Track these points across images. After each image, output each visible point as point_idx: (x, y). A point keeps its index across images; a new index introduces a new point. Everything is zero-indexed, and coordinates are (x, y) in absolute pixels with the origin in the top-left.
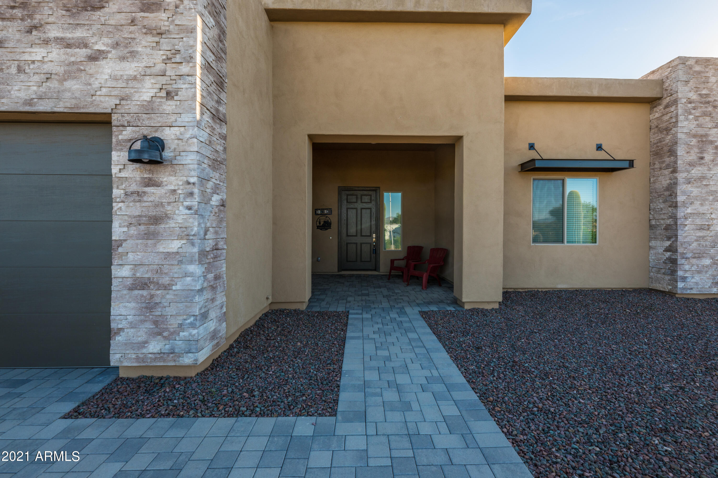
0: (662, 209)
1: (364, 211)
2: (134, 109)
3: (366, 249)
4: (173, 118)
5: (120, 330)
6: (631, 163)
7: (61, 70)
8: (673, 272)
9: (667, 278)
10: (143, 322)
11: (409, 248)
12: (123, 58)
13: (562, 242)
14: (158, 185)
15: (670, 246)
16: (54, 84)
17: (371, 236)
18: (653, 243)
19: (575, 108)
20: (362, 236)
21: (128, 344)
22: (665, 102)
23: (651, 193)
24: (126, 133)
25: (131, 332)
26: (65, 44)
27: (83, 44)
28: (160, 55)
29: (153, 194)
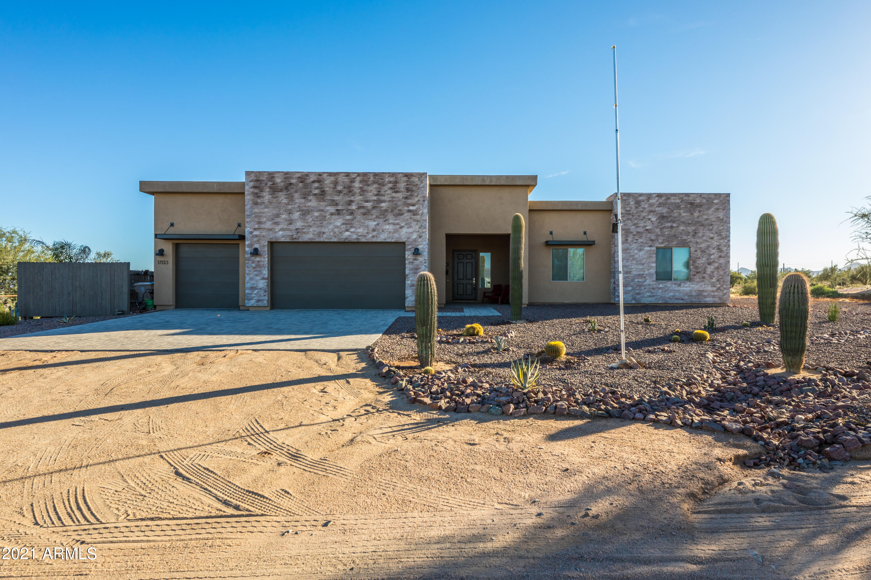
1: (468, 264)
2: (411, 241)
3: (469, 287)
4: (421, 243)
5: (408, 297)
6: (594, 242)
7: (392, 231)
8: (614, 294)
11: (494, 286)
12: (408, 228)
13: (567, 280)
14: (417, 260)
15: (614, 281)
16: (391, 234)
17: (472, 279)
18: (611, 280)
19: (573, 214)
20: (467, 279)
21: (410, 301)
22: (613, 212)
24: (410, 247)
25: (410, 298)
26: (394, 224)
27: (398, 224)
28: (418, 226)
29: (416, 262)
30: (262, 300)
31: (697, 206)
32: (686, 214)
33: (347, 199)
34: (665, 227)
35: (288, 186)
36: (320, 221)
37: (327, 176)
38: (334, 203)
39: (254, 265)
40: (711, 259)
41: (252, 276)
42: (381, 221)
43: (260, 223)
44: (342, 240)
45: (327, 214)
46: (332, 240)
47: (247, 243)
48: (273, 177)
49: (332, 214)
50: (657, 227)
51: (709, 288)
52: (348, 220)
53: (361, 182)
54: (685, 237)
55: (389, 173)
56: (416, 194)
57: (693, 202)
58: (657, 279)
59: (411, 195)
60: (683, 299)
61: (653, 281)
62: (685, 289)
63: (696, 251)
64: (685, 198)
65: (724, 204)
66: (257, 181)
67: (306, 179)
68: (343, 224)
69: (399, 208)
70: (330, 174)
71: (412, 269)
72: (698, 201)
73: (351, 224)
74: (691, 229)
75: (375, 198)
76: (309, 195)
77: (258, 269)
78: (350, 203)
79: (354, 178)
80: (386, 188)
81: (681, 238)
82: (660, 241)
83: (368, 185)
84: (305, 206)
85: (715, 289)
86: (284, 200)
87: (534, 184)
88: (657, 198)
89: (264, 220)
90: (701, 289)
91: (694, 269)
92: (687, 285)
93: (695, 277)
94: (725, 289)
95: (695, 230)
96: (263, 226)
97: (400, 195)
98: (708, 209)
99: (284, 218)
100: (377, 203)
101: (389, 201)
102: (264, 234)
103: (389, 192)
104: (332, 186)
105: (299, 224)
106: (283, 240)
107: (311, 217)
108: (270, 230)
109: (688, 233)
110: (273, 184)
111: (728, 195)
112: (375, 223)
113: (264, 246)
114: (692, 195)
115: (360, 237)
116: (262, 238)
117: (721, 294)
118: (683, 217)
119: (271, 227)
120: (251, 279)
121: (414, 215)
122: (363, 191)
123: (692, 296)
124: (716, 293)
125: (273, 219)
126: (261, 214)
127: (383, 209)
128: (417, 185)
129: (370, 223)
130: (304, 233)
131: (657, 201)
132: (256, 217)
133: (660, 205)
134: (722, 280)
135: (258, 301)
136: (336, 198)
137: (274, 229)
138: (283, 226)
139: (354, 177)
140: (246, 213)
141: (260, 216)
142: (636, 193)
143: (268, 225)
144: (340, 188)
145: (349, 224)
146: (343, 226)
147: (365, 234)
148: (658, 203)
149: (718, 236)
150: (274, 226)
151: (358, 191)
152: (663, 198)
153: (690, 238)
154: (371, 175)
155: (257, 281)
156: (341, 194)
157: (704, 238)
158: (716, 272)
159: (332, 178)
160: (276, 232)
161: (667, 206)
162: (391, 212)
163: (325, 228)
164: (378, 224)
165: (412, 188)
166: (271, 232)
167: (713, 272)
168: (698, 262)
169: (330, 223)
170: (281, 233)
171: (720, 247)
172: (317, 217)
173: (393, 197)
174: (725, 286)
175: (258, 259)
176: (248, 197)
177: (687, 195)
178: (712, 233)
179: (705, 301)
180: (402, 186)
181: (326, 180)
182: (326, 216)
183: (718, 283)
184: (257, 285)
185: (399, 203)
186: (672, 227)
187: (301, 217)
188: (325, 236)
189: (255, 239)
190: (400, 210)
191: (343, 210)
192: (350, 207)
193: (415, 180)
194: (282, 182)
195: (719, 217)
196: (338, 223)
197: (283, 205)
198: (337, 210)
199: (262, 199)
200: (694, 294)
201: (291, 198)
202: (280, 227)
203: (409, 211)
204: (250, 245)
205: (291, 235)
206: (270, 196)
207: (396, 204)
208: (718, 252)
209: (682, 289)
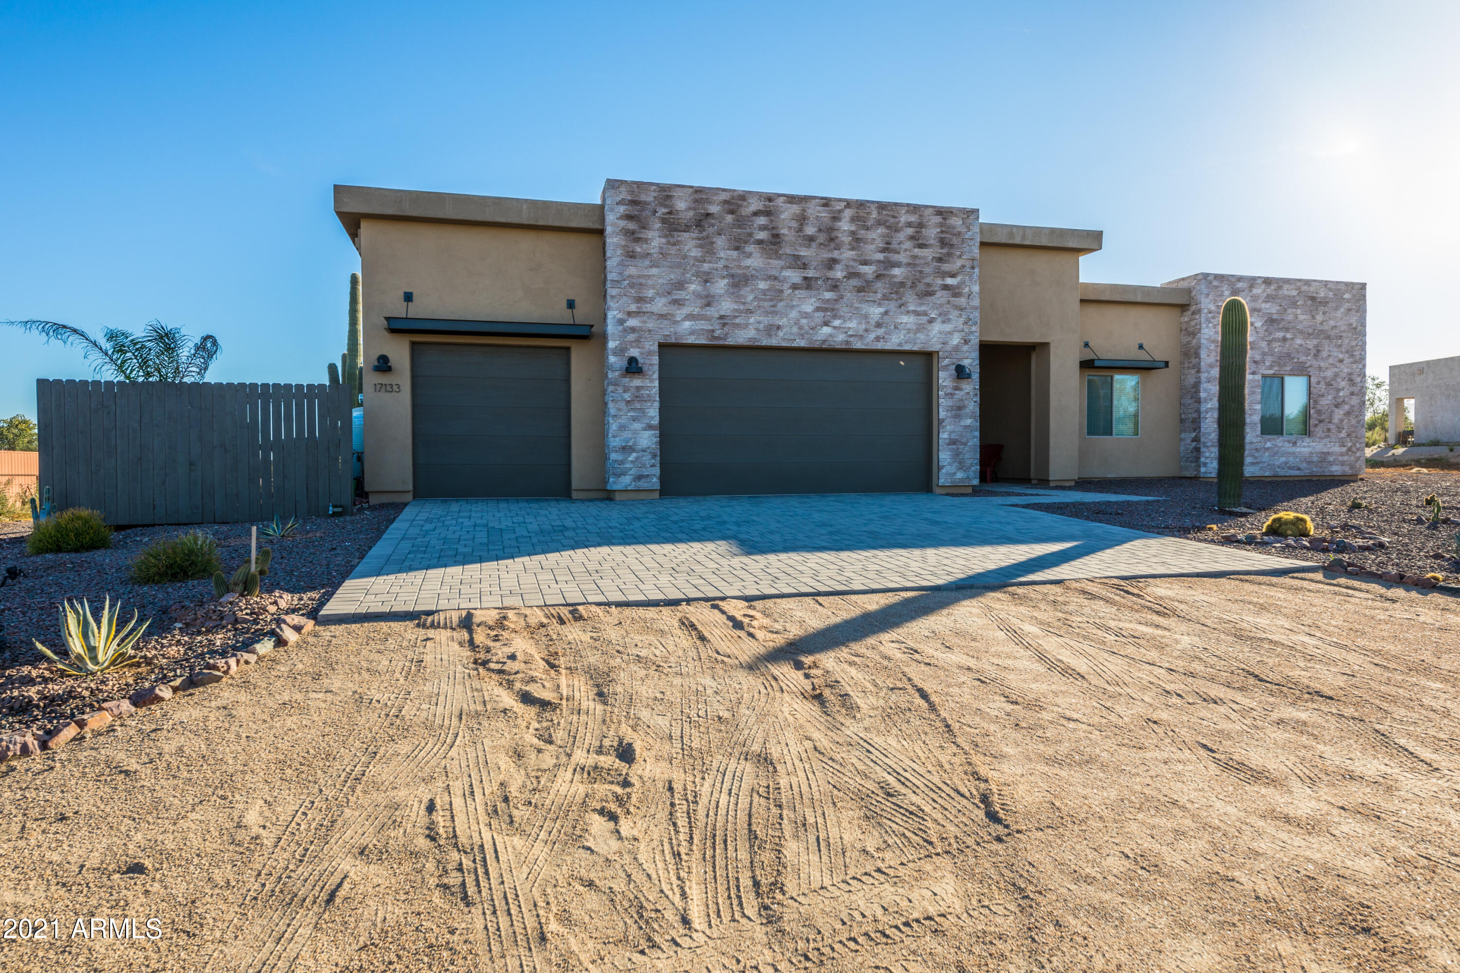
0: (1189, 404)
2: (949, 349)
4: (967, 354)
5: (943, 467)
6: (1167, 364)
7: (914, 327)
8: (1198, 459)
9: (1193, 465)
10: (954, 462)
12: (944, 322)
13: (1111, 434)
14: (960, 389)
15: (1196, 436)
16: (912, 335)
18: (1183, 435)
19: (1121, 309)
21: (947, 474)
22: (1193, 308)
23: (1182, 389)
24: (946, 361)
25: (948, 468)
26: (917, 313)
27: (925, 314)
28: (962, 320)
29: (959, 394)
30: (647, 476)
31: (1320, 302)
32: (1305, 317)
33: (826, 255)
34: (1274, 340)
35: (702, 220)
36: (771, 300)
37: (785, 202)
38: (800, 263)
39: (627, 396)
40: (1339, 397)
41: (623, 421)
42: (892, 306)
43: (640, 300)
44: (817, 345)
45: (786, 286)
46: (795, 344)
47: (611, 345)
48: (669, 197)
49: (795, 287)
50: (1263, 339)
51: (1337, 449)
52: (828, 300)
53: (853, 220)
54: (1303, 358)
55: (908, 205)
56: (958, 253)
57: (1315, 295)
58: (1262, 433)
59: (949, 254)
60: (1299, 469)
61: (1257, 436)
62: (1303, 449)
63: (1318, 383)
64: (1304, 288)
65: (1358, 300)
66: (634, 202)
67: (740, 206)
68: (818, 309)
69: (928, 280)
70: (792, 199)
71: (950, 409)
72: (1322, 295)
73: (833, 310)
74: (1311, 343)
75: (880, 256)
76: (746, 242)
77: (638, 406)
78: (832, 263)
79: (840, 211)
80: (901, 236)
81: (1298, 359)
82: (1268, 364)
83: (868, 229)
84: (739, 267)
85: (1344, 449)
86: (694, 250)
87: (1097, 248)
88: (1263, 287)
89: (650, 293)
90: (1326, 450)
91: (1315, 416)
92: (1305, 444)
93: (1317, 430)
94: (1358, 449)
95: (1318, 346)
96: (647, 307)
97: (928, 254)
98: (1337, 309)
99: (693, 293)
100: (886, 268)
101: (909, 264)
102: (650, 325)
103: (908, 245)
104: (794, 224)
105: (727, 306)
106: (691, 340)
107: (752, 291)
108: (662, 316)
109: (1307, 351)
110: (670, 213)
111: (1363, 286)
112: (882, 310)
113: (650, 353)
114: (1314, 283)
115: (851, 339)
116: (647, 335)
117: (1353, 458)
118: (1301, 322)
119: (665, 310)
120: (622, 428)
121: (956, 295)
122: (857, 241)
123: (1312, 462)
124: (1346, 458)
125: (669, 293)
126: (644, 281)
127: (895, 280)
128: (959, 234)
129: (872, 309)
130: (738, 326)
131: (1264, 291)
132: (632, 286)
133: (1269, 298)
134: (1354, 435)
135: (639, 477)
136: (803, 252)
137: (673, 315)
138: (691, 309)
139: (838, 208)
140: (610, 277)
141: (641, 284)
142: (1232, 276)
143: (660, 305)
144: (810, 230)
145: (829, 311)
146: (817, 314)
147: (861, 333)
148: (1265, 295)
149: (1349, 358)
150: (672, 309)
151: (846, 239)
152: (1273, 287)
153: (1309, 360)
154: (873, 207)
155: (635, 432)
156: (814, 245)
157: (1331, 360)
158: (1346, 421)
159: (795, 209)
160: (676, 322)
161: (1279, 301)
162: (911, 287)
163: (782, 318)
164: (886, 313)
165: (951, 240)
166: (666, 322)
167: (1342, 420)
168: (1322, 403)
169: (793, 307)
170: (687, 324)
171: (1353, 377)
172: (764, 292)
173: (915, 257)
174: (1358, 445)
175: (637, 382)
176: (614, 241)
177: (1307, 282)
178: (1342, 352)
179: (1331, 472)
180: (931, 233)
181: (783, 212)
182: (782, 291)
183: (1348, 439)
184: (635, 443)
185: (927, 270)
186: (1284, 339)
187: (731, 290)
188: (781, 334)
189: (631, 337)
190: (928, 285)
191: (817, 279)
192: (831, 274)
193: (956, 222)
194: (689, 209)
195: (1351, 325)
196: (808, 308)
197: (692, 262)
198: (806, 278)
199: (645, 246)
200: (1315, 459)
201: (707, 246)
202: (685, 311)
203: (946, 287)
204: (620, 351)
205: (708, 331)
206: (663, 240)
207: (921, 272)
208: (1349, 385)
209: (1298, 450)
